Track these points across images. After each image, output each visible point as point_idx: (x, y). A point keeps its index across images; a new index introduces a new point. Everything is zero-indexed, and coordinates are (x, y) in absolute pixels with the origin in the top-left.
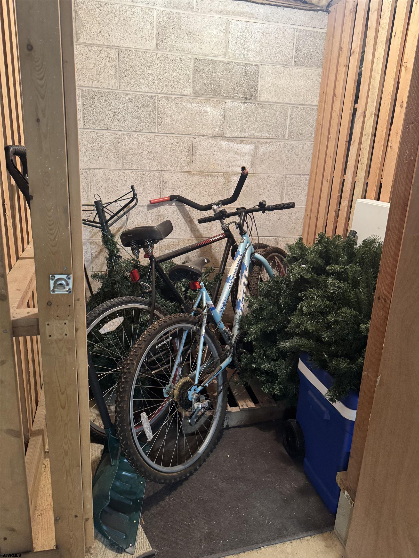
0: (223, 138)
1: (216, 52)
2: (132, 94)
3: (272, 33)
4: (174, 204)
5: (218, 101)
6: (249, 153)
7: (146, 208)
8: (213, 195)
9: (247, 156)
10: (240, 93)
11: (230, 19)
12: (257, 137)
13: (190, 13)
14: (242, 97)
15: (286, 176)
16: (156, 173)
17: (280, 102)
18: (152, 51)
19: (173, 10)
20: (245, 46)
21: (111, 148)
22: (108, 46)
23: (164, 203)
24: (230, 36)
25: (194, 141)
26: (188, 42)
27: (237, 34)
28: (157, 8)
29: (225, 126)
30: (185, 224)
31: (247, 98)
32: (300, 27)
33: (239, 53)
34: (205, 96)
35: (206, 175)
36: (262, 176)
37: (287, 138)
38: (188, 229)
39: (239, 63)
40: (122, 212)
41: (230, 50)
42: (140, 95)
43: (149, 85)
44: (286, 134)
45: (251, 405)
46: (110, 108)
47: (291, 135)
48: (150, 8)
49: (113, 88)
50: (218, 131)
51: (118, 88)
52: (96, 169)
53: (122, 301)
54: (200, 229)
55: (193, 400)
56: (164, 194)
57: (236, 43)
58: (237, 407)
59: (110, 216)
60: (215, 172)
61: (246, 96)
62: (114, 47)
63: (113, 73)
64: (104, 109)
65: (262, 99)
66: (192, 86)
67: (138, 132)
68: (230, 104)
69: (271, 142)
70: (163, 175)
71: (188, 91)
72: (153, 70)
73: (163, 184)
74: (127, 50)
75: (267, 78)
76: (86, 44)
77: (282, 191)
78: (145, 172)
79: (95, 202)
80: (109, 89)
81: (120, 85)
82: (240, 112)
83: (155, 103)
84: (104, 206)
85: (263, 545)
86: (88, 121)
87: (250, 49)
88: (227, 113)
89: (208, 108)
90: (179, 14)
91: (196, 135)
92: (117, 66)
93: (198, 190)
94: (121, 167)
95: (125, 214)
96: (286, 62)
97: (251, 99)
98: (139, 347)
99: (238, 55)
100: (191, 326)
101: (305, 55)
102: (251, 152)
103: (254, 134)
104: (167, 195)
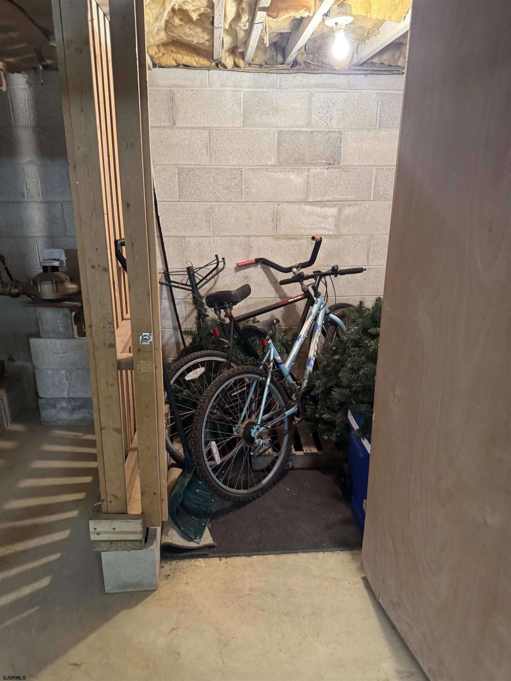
0: (307, 202)
1: (299, 123)
2: (221, 168)
3: (355, 100)
4: (259, 266)
5: (301, 168)
6: (333, 216)
7: (233, 270)
8: (297, 257)
9: (331, 219)
10: (323, 159)
11: (312, 91)
12: (341, 200)
13: (275, 90)
14: (325, 163)
15: (372, 236)
16: (242, 238)
17: (364, 164)
18: (238, 128)
19: (259, 90)
20: (328, 115)
21: (203, 218)
22: (200, 128)
23: (250, 265)
24: (313, 108)
25: (278, 208)
26: (272, 117)
27: (319, 105)
28: (244, 90)
29: (309, 192)
30: (270, 285)
31: (330, 164)
32: (383, 92)
33: (322, 122)
34: (289, 165)
35: (290, 238)
36: (347, 237)
37: (372, 200)
38: (273, 290)
39: (322, 131)
40: (211, 275)
41: (313, 120)
42: (228, 168)
43: (237, 159)
44: (371, 195)
45: (314, 450)
46: (202, 182)
47: (376, 196)
48: (237, 91)
49: (205, 164)
50: (301, 196)
51: (209, 164)
52: (190, 237)
53: (203, 354)
54: (284, 290)
55: (256, 437)
56: (250, 257)
57: (319, 113)
58: (302, 452)
59: (199, 281)
60: (299, 234)
61: (329, 162)
62: (205, 128)
63: (205, 151)
64: (197, 183)
65: (346, 163)
66: (276, 157)
67: (227, 202)
68: (314, 170)
69: (355, 204)
70: (249, 240)
71: (273, 161)
72: (240, 145)
73: (249, 248)
74: (217, 130)
75: (351, 143)
76: (181, 128)
77: (368, 251)
78: (232, 238)
79: (187, 268)
80: (201, 165)
81: (211, 161)
82: (323, 177)
83: (242, 175)
84: (195, 271)
85: (300, 551)
86: (182, 194)
87: (333, 117)
88: (311, 179)
89: (292, 176)
90: (264, 92)
91: (280, 202)
92: (208, 144)
93: (282, 253)
94: (211, 235)
95: (213, 277)
96: (370, 126)
97: (334, 164)
98: (211, 390)
99: (321, 124)
100: (257, 376)
101: (390, 118)
102: (335, 215)
103: (338, 197)
104: (252, 258)
